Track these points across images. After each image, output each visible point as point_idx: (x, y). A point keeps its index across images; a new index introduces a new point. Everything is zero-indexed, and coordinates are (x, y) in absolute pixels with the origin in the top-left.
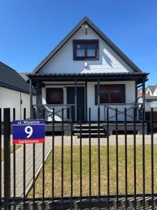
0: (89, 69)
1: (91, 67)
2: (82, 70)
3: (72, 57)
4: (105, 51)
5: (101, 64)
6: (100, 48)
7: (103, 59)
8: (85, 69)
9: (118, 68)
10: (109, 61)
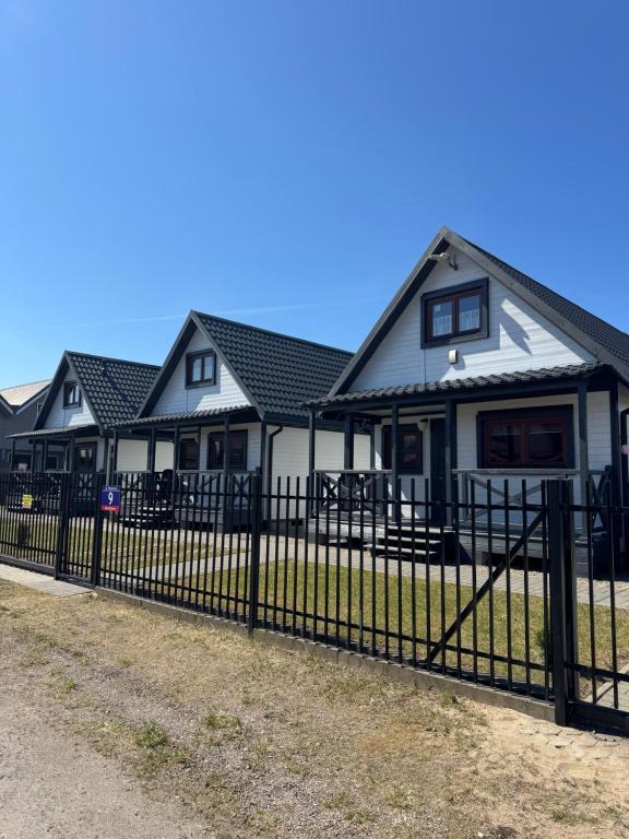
0: (463, 367)
1: (468, 359)
2: (444, 374)
3: (419, 342)
4: (509, 308)
5: (498, 348)
6: (493, 302)
7: (503, 332)
8: (452, 369)
9: (549, 353)
10: (519, 336)
